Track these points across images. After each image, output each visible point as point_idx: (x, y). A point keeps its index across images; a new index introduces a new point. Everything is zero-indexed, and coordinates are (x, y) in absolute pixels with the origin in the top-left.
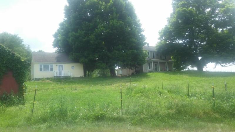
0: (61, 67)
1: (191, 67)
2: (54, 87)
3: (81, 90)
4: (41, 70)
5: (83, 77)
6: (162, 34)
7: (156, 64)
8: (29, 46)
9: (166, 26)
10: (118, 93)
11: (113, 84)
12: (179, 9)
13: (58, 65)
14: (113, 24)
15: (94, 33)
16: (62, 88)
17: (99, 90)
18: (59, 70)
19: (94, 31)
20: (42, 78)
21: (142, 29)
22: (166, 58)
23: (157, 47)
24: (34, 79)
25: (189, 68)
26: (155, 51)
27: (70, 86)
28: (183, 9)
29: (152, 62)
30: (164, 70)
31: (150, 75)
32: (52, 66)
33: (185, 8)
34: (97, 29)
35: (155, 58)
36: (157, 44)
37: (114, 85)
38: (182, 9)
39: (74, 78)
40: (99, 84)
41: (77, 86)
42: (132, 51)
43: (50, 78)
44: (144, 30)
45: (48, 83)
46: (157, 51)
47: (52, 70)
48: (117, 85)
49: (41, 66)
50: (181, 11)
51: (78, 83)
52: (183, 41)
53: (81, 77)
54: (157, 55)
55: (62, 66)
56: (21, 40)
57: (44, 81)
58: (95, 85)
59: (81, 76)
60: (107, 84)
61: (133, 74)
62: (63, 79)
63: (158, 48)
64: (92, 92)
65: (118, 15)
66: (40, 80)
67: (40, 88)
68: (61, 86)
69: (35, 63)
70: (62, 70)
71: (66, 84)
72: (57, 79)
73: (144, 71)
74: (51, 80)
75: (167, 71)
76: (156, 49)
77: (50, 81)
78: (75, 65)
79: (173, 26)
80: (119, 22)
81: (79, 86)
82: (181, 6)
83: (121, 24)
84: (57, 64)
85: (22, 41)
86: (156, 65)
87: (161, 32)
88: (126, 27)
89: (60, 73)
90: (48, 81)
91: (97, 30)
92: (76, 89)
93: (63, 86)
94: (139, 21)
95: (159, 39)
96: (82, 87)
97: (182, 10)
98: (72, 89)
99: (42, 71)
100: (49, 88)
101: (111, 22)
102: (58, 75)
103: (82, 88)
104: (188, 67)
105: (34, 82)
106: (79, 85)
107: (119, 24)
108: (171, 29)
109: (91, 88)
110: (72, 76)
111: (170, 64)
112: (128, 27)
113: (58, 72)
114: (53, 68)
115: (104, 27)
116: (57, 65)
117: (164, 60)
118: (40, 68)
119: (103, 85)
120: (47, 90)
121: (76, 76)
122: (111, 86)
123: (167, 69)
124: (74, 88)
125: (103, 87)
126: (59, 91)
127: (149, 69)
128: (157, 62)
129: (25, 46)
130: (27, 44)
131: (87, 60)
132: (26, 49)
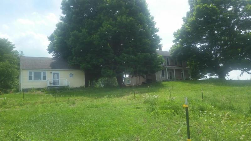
0: (56, 75)
1: (209, 75)
2: (45, 101)
3: (82, 104)
4: (30, 78)
5: (85, 87)
6: (178, 36)
7: (170, 71)
8: (22, 52)
9: (183, 26)
10: (134, 108)
11: (124, 96)
12: (198, 6)
13: (53, 72)
14: (122, 21)
15: (99, 33)
16: (56, 102)
17: (106, 105)
18: (54, 79)
19: (99, 30)
20: (32, 89)
21: (156, 28)
22: (181, 65)
23: (172, 51)
24: (21, 91)
25: (206, 77)
26: (169, 57)
27: (67, 98)
28: (204, 5)
29: (167, 69)
30: (180, 79)
31: (165, 85)
32: (44, 73)
33: (206, 5)
34: (103, 27)
35: (169, 64)
36: (172, 48)
37: (126, 97)
38: (202, 5)
39: (73, 89)
40: (106, 95)
41: (76, 98)
42: (144, 54)
43: (42, 89)
44: (158, 31)
45: (38, 95)
46: (172, 56)
47: (44, 78)
48: (129, 97)
49: (31, 73)
50: (201, 8)
51: (77, 95)
52: (200, 45)
53: (81, 88)
54: (172, 61)
55: (58, 74)
56: (12, 45)
57: (33, 93)
58: (100, 98)
59: (82, 86)
60: (116, 96)
61: (143, 83)
62: (58, 90)
63: (174, 52)
64: (96, 107)
65: (128, 10)
66: (29, 91)
67: (24, 102)
68: (54, 99)
69: (23, 70)
70: (58, 78)
71: (61, 96)
72: (51, 90)
73: (157, 80)
74: (43, 92)
75: (184, 79)
76: (171, 54)
77: (41, 93)
78: (74, 72)
79: (191, 27)
80: (129, 19)
81: (79, 99)
82: (201, 3)
83: (131, 21)
84: (51, 71)
85: (14, 46)
86: (170, 73)
87: (176, 33)
88: (138, 25)
89: (55, 83)
90: (39, 92)
91: (101, 28)
92: (74, 104)
93: (57, 99)
94: (153, 18)
95: (174, 41)
96: (83, 100)
97: (203, 7)
98: (68, 103)
99: (32, 80)
100: (37, 102)
101: (119, 19)
102: (52, 85)
103: (82, 102)
104: (205, 75)
105: (20, 94)
106: (79, 97)
107: (128, 20)
108: (189, 30)
109: (95, 101)
110: (70, 87)
111: (186, 71)
112: (140, 24)
113: (52, 81)
114: (47, 75)
115: (110, 24)
116: (51, 73)
117: (180, 66)
118: (29, 76)
119: (110, 98)
120: (34, 104)
121: (75, 87)
122: (121, 98)
123: (184, 78)
124: (72, 102)
125: (111, 99)
126: (51, 106)
127: (162, 78)
128: (172, 70)
129: (18, 53)
130: (20, 51)
131: (89, 66)
132: (19, 56)
